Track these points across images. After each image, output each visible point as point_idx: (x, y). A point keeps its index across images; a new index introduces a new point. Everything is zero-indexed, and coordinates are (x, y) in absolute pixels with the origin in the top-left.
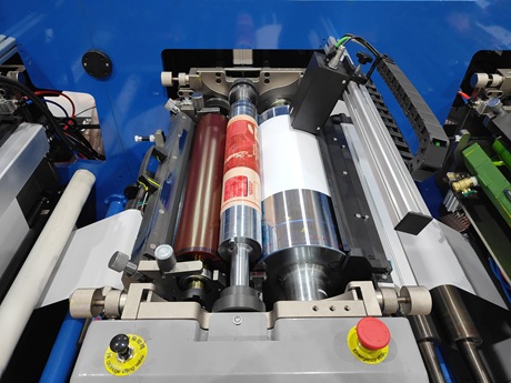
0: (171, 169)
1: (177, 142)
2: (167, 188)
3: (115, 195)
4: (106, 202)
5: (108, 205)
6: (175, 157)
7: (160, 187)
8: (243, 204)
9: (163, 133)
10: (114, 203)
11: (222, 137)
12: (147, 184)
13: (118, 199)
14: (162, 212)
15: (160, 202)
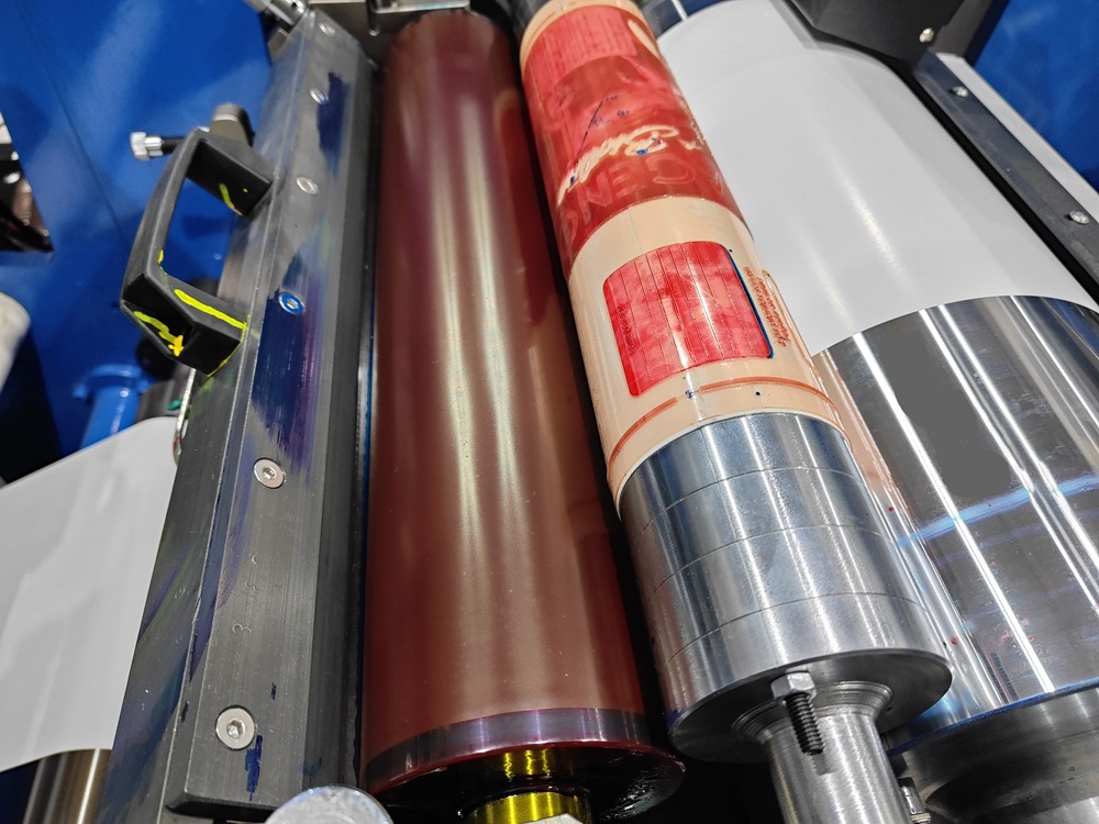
0: (297, 240)
1: (310, 122)
2: (286, 333)
3: (108, 369)
4: (80, 391)
5: (90, 401)
6: (305, 186)
7: (249, 333)
8: (744, 406)
9: (244, 118)
10: (105, 396)
11: (503, 100)
12: (177, 319)
13: (120, 382)
14: (269, 474)
15: (254, 419)
